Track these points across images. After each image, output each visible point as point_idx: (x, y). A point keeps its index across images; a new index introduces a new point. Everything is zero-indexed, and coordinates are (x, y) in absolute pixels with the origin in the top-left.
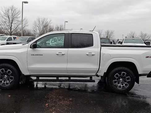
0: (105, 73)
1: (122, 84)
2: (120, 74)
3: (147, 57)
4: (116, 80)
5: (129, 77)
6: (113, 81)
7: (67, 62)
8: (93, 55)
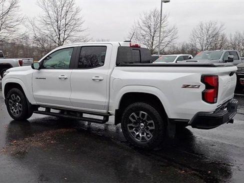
0: (116, 110)
1: (143, 134)
2: (138, 115)
3: (186, 86)
4: (131, 125)
5: (152, 121)
6: (128, 125)
7: (71, 89)
8: (100, 80)
